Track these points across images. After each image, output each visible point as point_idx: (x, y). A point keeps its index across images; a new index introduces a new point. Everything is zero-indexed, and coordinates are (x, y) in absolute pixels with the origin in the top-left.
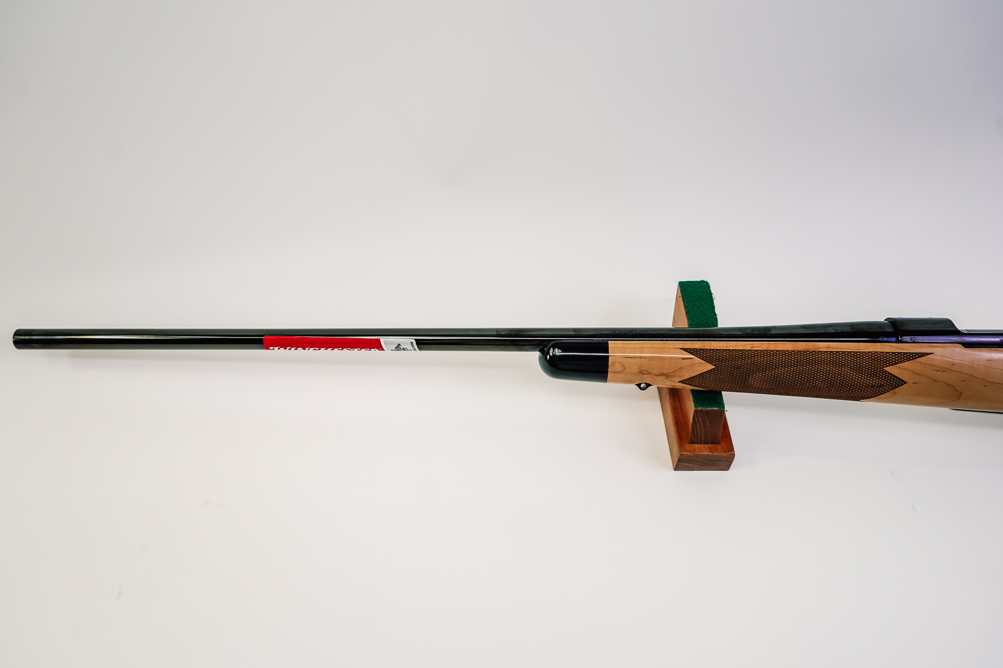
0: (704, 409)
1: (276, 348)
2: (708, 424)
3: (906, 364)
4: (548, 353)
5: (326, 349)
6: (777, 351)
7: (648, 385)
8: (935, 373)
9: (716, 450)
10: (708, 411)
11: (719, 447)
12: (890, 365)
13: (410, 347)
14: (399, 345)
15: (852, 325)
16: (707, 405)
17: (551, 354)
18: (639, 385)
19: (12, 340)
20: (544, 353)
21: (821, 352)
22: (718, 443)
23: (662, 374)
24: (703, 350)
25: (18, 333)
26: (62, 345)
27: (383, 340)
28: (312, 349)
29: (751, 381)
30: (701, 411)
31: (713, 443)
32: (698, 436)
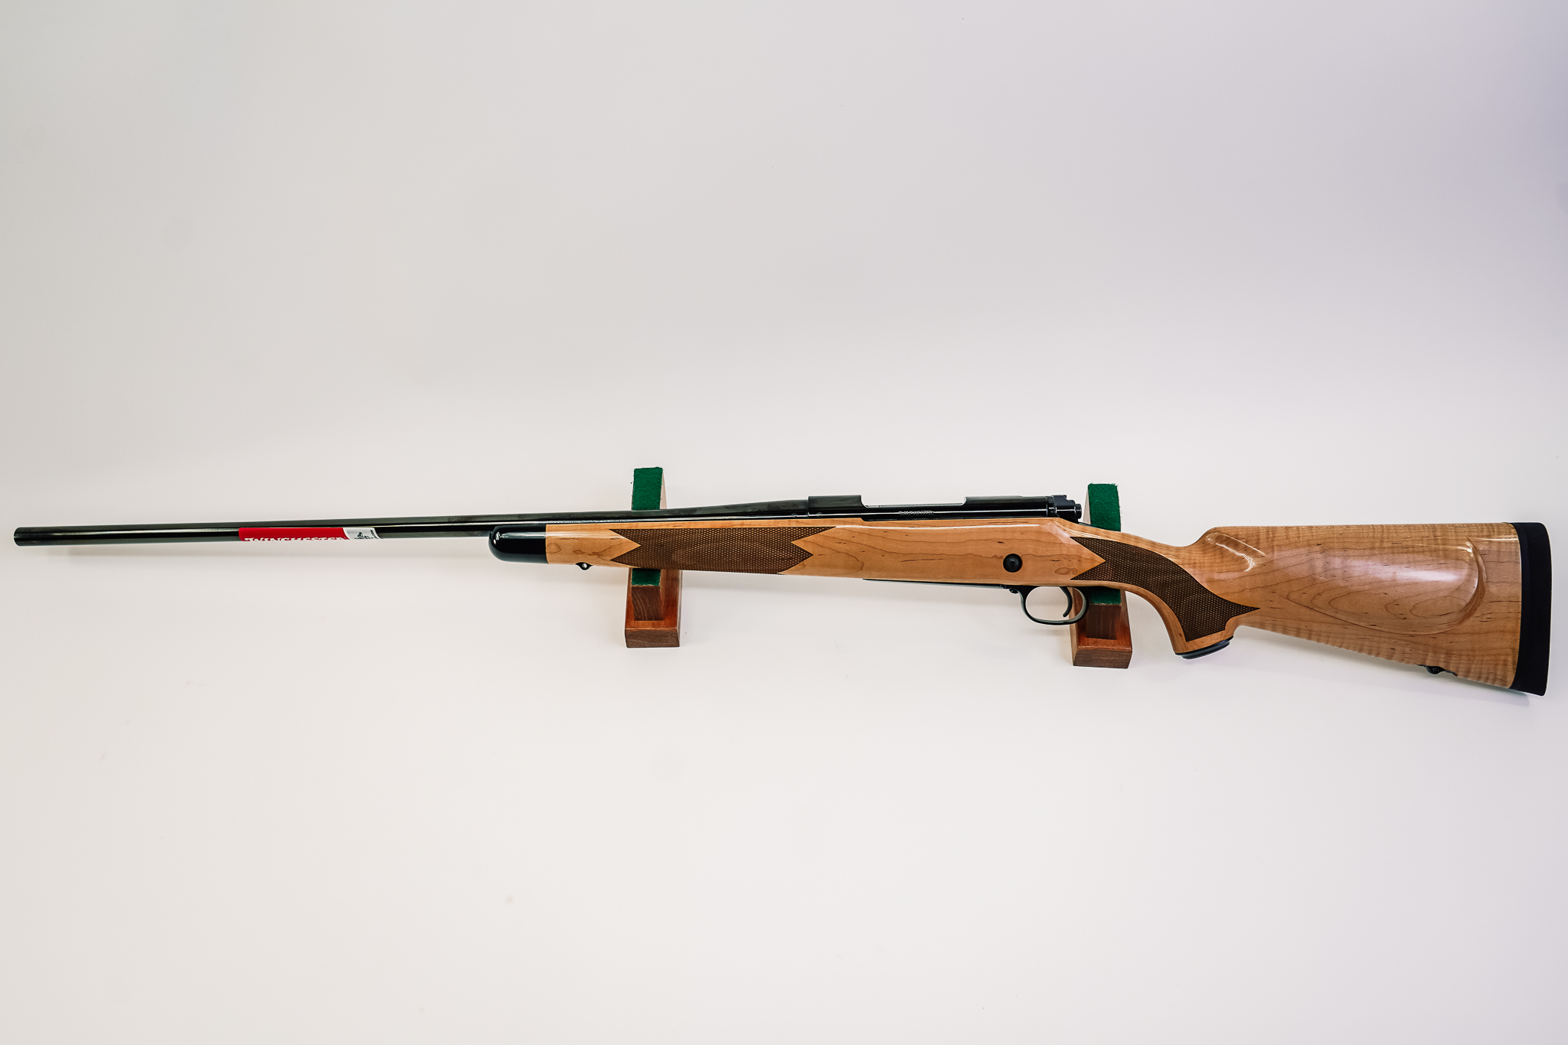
0: (640, 586)
1: (251, 539)
2: (647, 600)
3: (811, 538)
4: (494, 537)
5: (296, 539)
6: (696, 529)
7: (589, 566)
8: (837, 545)
9: (659, 626)
10: (644, 588)
11: (663, 622)
12: (796, 539)
13: (370, 535)
14: (360, 533)
15: (769, 504)
16: (643, 582)
17: (498, 538)
18: (580, 565)
19: (13, 537)
20: (492, 538)
21: (735, 529)
22: (662, 619)
23: (594, 554)
24: (630, 530)
25: (18, 532)
26: (59, 541)
27: (345, 529)
28: (283, 539)
29: (674, 557)
30: (637, 588)
31: (656, 619)
32: (640, 613)
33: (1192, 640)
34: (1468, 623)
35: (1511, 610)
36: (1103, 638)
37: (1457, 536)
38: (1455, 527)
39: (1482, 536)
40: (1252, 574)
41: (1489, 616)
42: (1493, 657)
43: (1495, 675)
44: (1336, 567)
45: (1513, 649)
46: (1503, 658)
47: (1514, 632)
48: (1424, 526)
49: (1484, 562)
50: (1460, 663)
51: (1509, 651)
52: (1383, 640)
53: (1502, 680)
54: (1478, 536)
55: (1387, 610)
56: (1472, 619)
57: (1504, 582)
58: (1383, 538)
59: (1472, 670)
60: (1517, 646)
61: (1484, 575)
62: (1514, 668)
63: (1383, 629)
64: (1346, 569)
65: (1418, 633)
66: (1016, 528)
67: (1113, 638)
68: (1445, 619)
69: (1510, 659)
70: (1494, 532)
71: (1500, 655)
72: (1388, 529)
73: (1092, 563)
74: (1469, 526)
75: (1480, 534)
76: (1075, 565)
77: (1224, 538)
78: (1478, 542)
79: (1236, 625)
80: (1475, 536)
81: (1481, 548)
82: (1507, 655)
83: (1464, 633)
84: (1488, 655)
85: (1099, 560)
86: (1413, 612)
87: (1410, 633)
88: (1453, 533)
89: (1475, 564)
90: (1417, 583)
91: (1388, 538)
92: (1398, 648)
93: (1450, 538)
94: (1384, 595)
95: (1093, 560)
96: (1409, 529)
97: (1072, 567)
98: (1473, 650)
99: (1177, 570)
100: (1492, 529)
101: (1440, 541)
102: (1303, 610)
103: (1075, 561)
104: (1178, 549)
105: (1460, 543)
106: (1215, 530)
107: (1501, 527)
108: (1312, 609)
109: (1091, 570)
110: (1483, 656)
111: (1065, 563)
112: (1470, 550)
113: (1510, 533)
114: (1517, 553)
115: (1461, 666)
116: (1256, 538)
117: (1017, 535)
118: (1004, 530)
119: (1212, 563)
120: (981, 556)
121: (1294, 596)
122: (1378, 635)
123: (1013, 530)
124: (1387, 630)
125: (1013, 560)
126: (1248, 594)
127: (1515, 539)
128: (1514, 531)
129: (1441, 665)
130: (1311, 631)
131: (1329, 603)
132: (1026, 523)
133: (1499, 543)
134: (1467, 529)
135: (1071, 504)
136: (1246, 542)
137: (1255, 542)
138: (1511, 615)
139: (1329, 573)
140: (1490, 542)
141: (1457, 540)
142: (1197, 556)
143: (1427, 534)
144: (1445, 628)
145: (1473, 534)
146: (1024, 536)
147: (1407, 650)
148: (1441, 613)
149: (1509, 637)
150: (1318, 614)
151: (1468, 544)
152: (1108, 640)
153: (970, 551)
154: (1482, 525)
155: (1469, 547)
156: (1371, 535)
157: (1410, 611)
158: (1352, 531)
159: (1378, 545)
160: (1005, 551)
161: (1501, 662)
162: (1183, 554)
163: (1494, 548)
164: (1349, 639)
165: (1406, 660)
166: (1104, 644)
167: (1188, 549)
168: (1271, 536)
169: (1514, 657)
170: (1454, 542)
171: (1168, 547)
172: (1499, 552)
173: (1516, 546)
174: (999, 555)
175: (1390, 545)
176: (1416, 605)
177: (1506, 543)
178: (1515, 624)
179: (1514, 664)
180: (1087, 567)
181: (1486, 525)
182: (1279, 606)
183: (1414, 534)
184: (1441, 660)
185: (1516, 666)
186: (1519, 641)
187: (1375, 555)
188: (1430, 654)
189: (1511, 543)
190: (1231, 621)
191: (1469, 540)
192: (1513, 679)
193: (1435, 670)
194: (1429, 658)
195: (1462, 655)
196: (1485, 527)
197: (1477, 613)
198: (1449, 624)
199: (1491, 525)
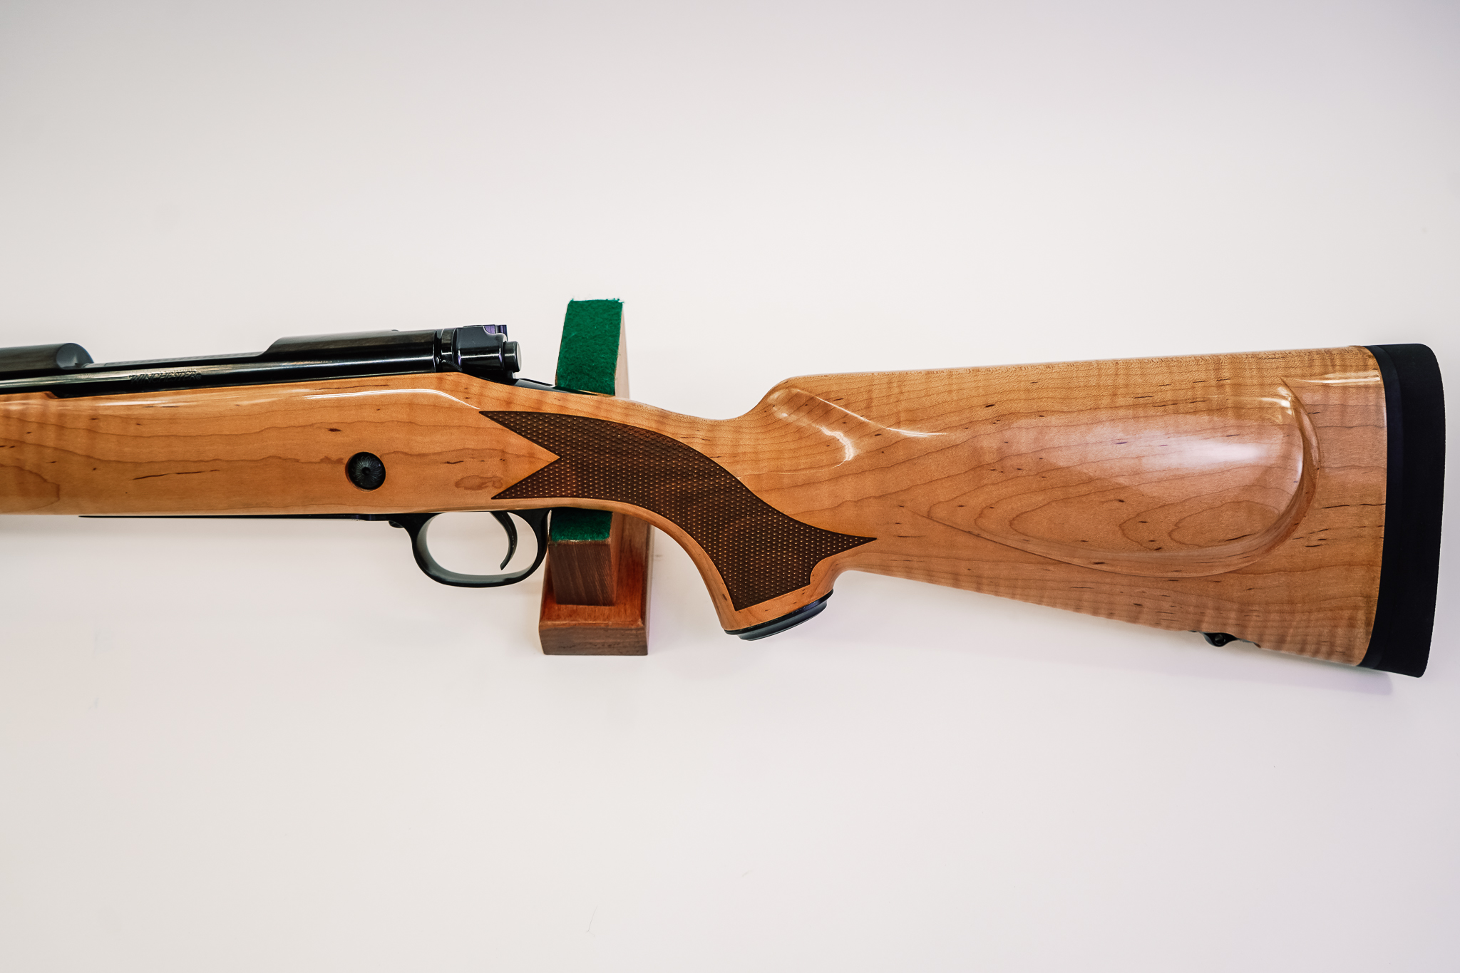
33: (746, 606)
34: (1281, 550)
35: (1366, 522)
36: (589, 604)
37: (1263, 377)
38: (1259, 359)
39: (1312, 376)
40: (857, 470)
41: (1322, 535)
42: (1329, 614)
43: (1332, 644)
44: (1024, 450)
45: (1368, 597)
46: (1347, 614)
47: (1369, 565)
48: (1198, 360)
49: (1315, 428)
50: (1265, 627)
51: (1360, 601)
52: (1118, 589)
53: (1344, 653)
54: (1303, 376)
55: (1124, 535)
56: (1289, 542)
57: (1353, 467)
58: (1116, 387)
59: (1289, 639)
60: (1375, 592)
61: (1315, 454)
62: (1367, 633)
63: (1118, 569)
64: (1043, 455)
65: (1185, 575)
66: (365, 398)
67: (608, 602)
68: (1237, 547)
69: (1361, 615)
70: (1333, 366)
71: (1341, 609)
72: (1127, 369)
73: (531, 463)
74: (1285, 355)
75: (1308, 371)
76: (493, 467)
77: (803, 401)
78: (1302, 387)
79: (835, 572)
80: (1297, 376)
81: (1307, 398)
82: (1356, 608)
83: (1274, 571)
84: (1319, 610)
85: (546, 457)
86: (1176, 536)
87: (1170, 575)
88: (1255, 372)
89: (1298, 433)
90: (1182, 478)
91: (1127, 386)
92: (1148, 603)
93: (1248, 381)
94: (1117, 504)
95: (531, 455)
96: (1169, 367)
97: (489, 475)
98: (1291, 602)
99: (707, 468)
100: (1330, 359)
101: (1228, 389)
102: (962, 539)
103: (496, 461)
104: (715, 426)
105: (1267, 390)
106: (787, 385)
107: (1347, 356)
108: (978, 536)
109: (529, 477)
110: (1310, 612)
111: (472, 468)
112: (1286, 404)
113: (1365, 368)
114: (1378, 411)
115: (1268, 632)
116: (865, 396)
117: (368, 414)
118: (339, 405)
119: (780, 451)
120: (297, 461)
121: (940, 513)
122: (1108, 580)
123: (360, 404)
124: (1125, 571)
125: (365, 464)
126: (850, 513)
127: (1374, 377)
128: (1372, 362)
129: (1230, 631)
130: (979, 577)
131: (1011, 524)
132: (385, 386)
133: (1345, 388)
134: (1281, 363)
135: (495, 343)
136: (846, 406)
137: (863, 405)
138: (1366, 532)
139: (1008, 463)
140: (1326, 386)
141: (1262, 385)
142: (748, 442)
143: (1203, 376)
144: (1238, 563)
145: (1292, 371)
146: (382, 416)
147: (1166, 605)
148: (1230, 536)
149: (1359, 573)
150: (990, 546)
151: (1283, 391)
152: (597, 608)
153: (272, 452)
154: (1310, 352)
155: (1284, 398)
156: (1093, 381)
157: (1170, 534)
158: (1055, 376)
159: (1105, 401)
160: (345, 447)
161: (1344, 622)
162: (725, 437)
163: (1335, 399)
164: (1053, 589)
165: (1164, 623)
166: (590, 616)
167: (736, 425)
168: (896, 391)
169: (1368, 613)
170: (1257, 390)
171: (693, 422)
172: (1344, 407)
173: (1378, 394)
174: (334, 457)
175: (1130, 401)
176: (1180, 521)
177: (1358, 388)
178: (1371, 548)
179: (1368, 624)
180: (521, 471)
181: (1319, 352)
182: (912, 532)
183: (1177, 377)
184: (1231, 621)
185: (1371, 629)
186: (1378, 581)
187: (1100, 422)
188: (1210, 612)
189: (1367, 387)
190: (821, 567)
191: (1286, 385)
192: (1365, 652)
193: (1219, 639)
194: (1206, 619)
195: (1269, 612)
196: (1316, 357)
197: (1300, 531)
198: (1246, 555)
199: (1329, 352)
